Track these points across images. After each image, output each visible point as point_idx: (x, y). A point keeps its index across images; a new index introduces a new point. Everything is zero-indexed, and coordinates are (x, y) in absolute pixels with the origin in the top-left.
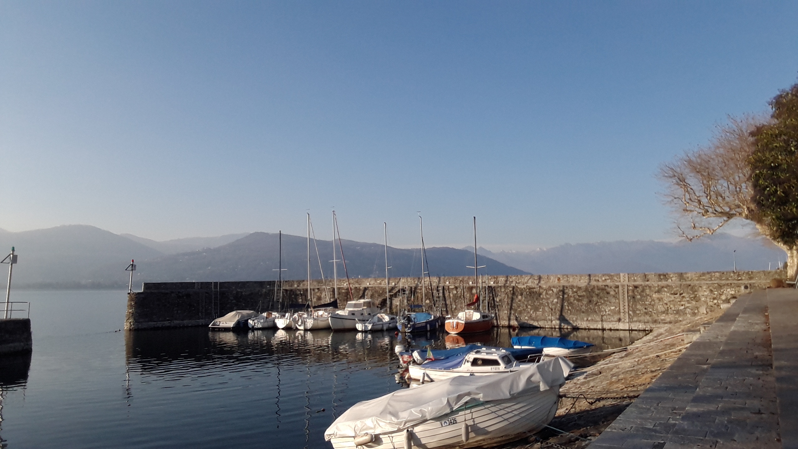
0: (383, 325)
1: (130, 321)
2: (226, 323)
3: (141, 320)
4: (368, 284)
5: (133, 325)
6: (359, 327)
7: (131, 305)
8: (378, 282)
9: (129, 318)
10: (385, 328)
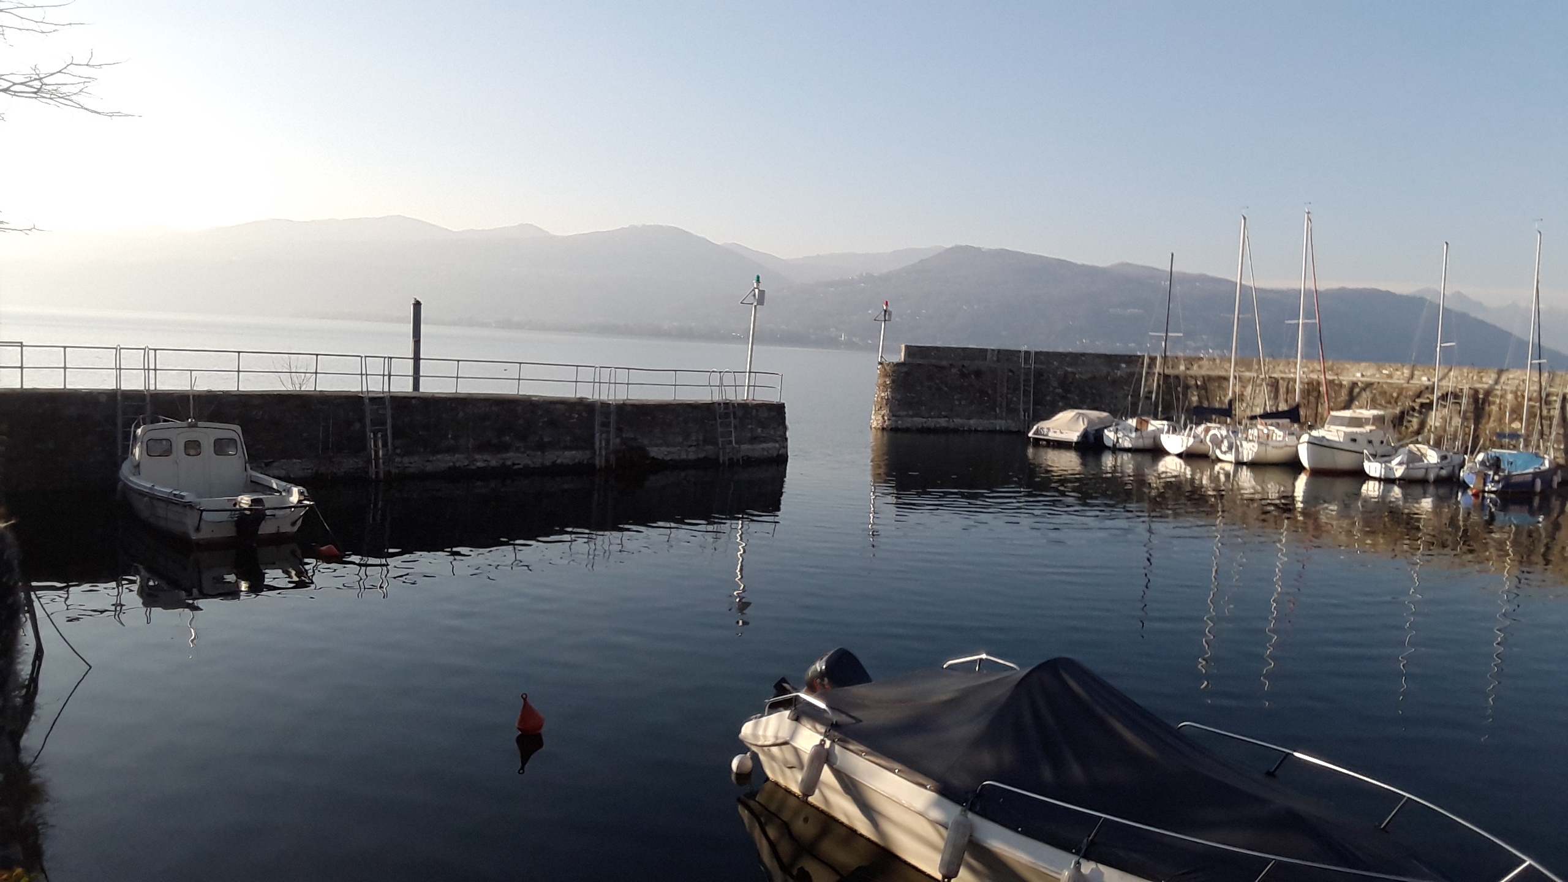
0: (1427, 469)
1: (883, 413)
2: (1061, 433)
3: (901, 413)
4: (1359, 375)
5: (889, 419)
6: (1373, 468)
7: (885, 385)
8: (1384, 372)
9: (881, 407)
10: (1432, 477)
